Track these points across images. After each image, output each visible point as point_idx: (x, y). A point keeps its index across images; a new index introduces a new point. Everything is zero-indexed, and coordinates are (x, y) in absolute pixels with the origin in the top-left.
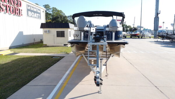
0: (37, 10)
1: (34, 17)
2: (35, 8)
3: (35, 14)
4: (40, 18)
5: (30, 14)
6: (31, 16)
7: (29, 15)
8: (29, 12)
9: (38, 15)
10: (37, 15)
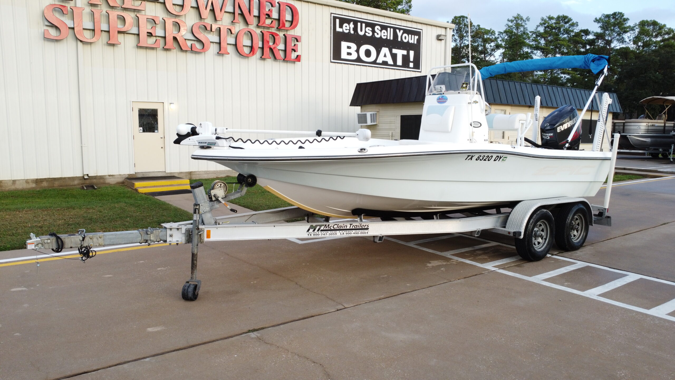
0: (399, 34)
1: (374, 62)
2: (384, 28)
3: (385, 50)
4: (411, 65)
5: (349, 54)
6: (359, 60)
7: (344, 55)
8: (344, 45)
9: (400, 53)
10: (394, 57)
